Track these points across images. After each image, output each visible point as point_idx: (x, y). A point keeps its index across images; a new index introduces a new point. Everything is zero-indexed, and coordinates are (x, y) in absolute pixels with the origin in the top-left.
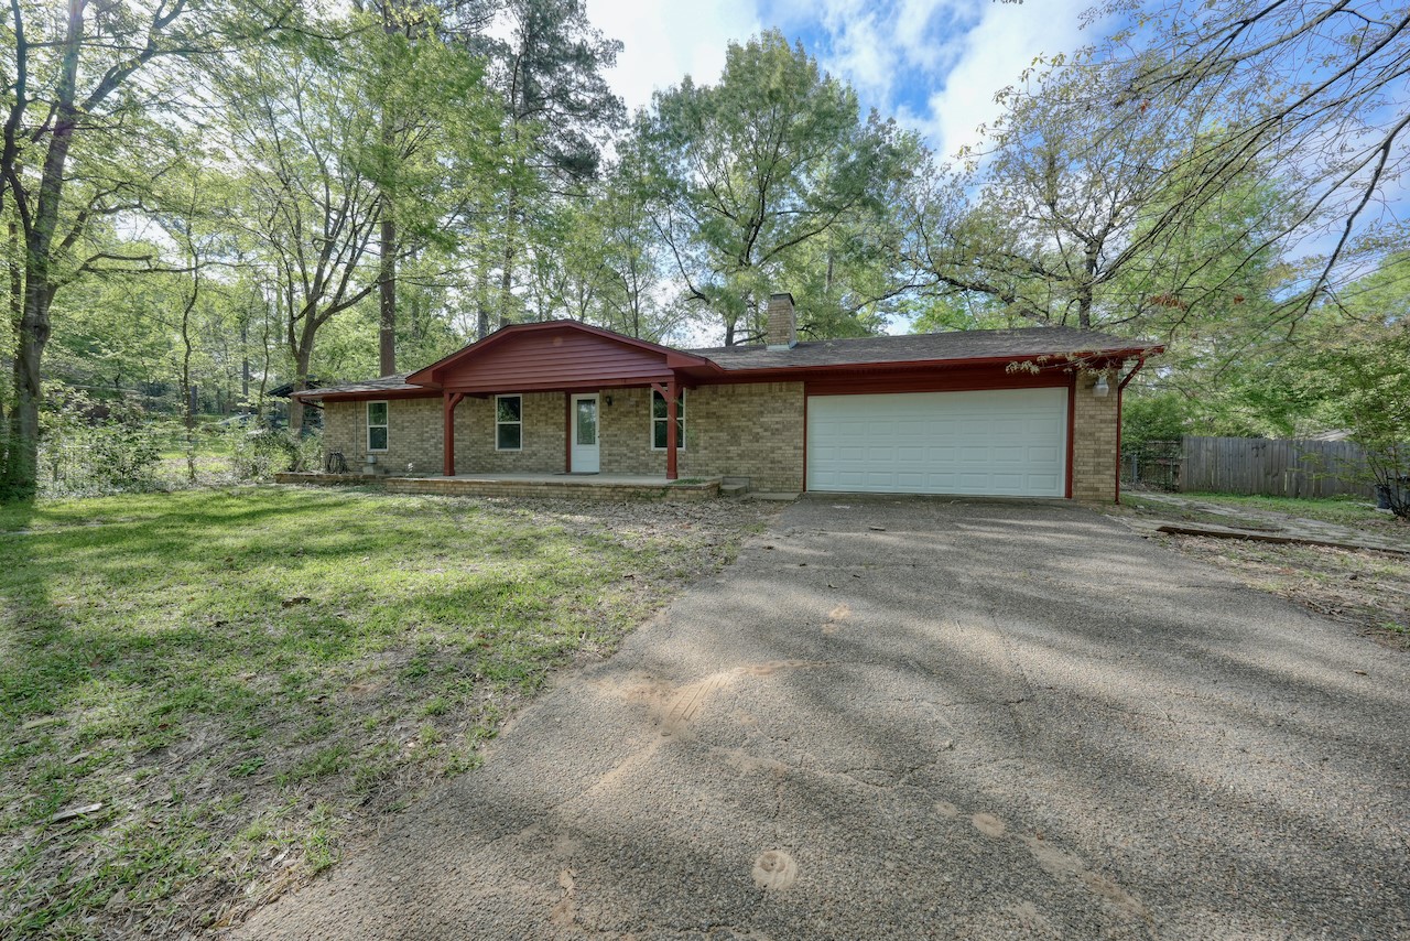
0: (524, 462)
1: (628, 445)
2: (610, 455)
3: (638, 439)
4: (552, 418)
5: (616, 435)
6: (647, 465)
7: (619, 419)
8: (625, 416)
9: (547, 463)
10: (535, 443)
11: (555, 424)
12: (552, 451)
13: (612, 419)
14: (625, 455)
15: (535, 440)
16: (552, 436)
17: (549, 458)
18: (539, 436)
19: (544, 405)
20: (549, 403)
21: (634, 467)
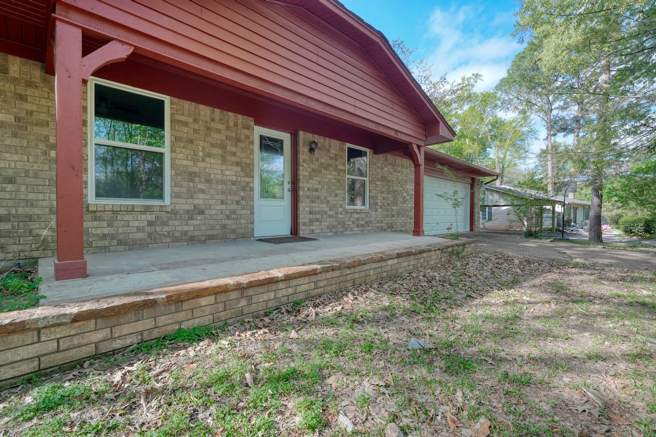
0: (177, 226)
1: (328, 202)
2: (311, 213)
3: (336, 195)
4: (234, 154)
5: (316, 190)
6: (344, 223)
7: (320, 171)
8: (326, 169)
9: (224, 227)
10: (203, 191)
11: (238, 164)
12: (235, 207)
13: (313, 170)
14: (326, 213)
15: (201, 186)
16: (234, 183)
17: (228, 217)
18: (208, 181)
19: (218, 131)
20: (228, 128)
21: (334, 227)
